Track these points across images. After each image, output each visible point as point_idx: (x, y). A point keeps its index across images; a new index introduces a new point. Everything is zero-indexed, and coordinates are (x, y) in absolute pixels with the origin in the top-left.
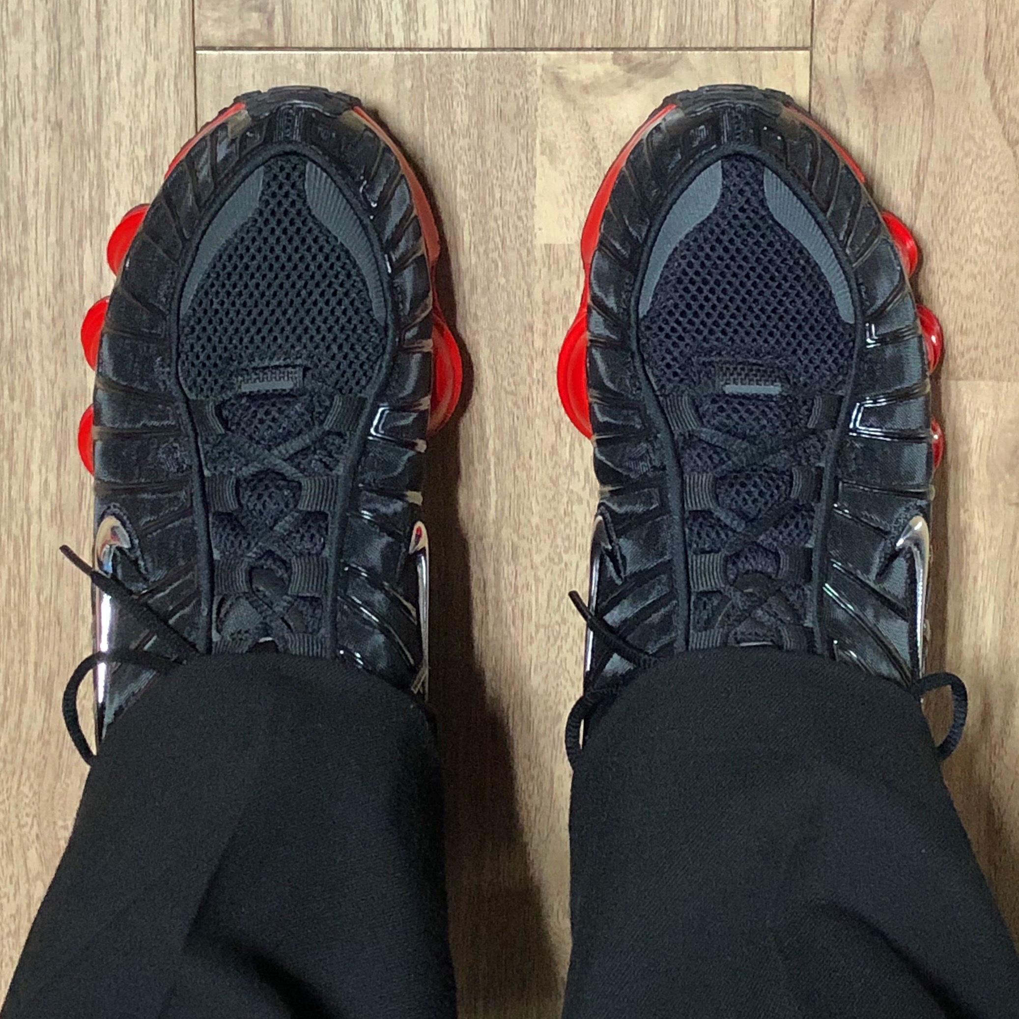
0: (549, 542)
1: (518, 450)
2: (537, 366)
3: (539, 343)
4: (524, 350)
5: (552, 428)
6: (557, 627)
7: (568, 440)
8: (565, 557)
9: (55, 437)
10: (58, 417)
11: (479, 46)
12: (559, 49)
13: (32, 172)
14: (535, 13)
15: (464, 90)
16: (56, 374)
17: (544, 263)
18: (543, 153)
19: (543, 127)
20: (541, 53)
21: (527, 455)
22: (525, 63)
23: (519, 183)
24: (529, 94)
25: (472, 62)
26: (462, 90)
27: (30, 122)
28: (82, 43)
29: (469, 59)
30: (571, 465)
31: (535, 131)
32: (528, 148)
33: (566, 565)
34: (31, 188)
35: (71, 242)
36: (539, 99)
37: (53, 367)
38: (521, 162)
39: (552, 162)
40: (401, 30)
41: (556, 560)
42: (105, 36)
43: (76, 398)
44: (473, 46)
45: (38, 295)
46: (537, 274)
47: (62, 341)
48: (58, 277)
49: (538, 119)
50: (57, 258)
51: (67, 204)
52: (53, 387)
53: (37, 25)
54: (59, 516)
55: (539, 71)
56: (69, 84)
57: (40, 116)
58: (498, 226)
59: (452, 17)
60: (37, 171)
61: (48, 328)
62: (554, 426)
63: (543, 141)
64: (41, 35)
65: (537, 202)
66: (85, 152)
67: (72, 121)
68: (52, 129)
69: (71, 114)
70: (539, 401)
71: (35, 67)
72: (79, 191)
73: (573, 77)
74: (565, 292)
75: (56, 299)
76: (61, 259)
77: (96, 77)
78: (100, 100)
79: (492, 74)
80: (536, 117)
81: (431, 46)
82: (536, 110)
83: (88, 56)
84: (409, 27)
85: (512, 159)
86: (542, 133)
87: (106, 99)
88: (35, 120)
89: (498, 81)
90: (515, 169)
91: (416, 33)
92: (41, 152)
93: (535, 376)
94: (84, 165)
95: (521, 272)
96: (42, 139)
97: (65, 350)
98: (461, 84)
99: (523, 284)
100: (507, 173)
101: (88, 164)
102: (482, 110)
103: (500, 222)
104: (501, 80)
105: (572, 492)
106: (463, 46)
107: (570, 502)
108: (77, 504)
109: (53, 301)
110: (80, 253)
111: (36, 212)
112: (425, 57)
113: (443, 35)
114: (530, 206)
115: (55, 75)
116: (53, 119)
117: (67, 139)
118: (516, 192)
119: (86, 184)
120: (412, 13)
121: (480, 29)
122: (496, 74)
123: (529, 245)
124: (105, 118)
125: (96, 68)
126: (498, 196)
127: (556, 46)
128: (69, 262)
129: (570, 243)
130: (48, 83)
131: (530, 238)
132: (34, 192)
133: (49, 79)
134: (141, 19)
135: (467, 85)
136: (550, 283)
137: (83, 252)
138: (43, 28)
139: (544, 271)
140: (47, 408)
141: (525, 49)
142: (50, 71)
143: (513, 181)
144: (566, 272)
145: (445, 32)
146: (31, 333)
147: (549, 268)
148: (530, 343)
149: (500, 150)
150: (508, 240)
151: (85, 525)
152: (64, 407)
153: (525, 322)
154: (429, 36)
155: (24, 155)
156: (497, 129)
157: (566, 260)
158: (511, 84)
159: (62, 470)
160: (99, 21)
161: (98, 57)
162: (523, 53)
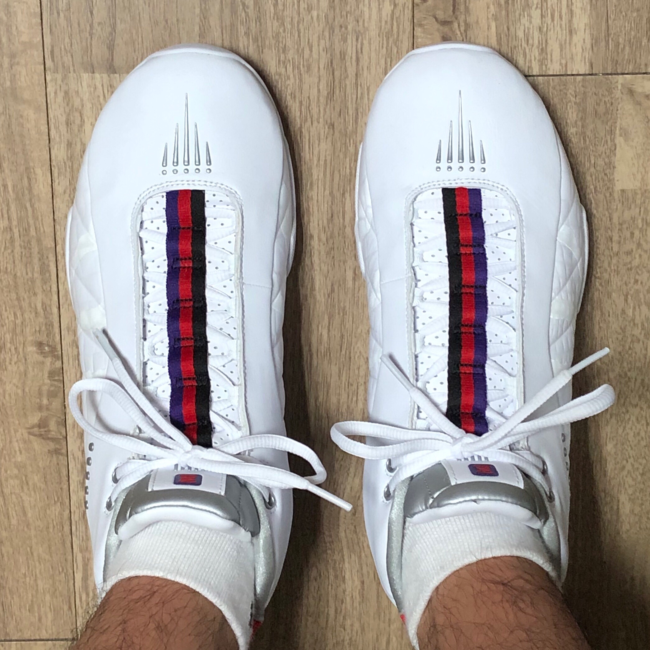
0: (619, 365)
1: (601, 311)
2: (614, 261)
3: (616, 248)
4: (607, 253)
5: (622, 298)
6: (623, 415)
7: (632, 305)
8: (629, 374)
9: (327, 308)
10: (329, 296)
11: (584, 73)
12: (633, 74)
13: (316, 152)
14: (618, 53)
15: (574, 99)
16: (328, 272)
17: (620, 200)
18: (621, 135)
19: (621, 120)
20: (621, 76)
21: (607, 315)
22: (611, 83)
23: (606, 153)
24: (613, 101)
25: (579, 82)
26: (573, 99)
27: (315, 123)
28: (347, 77)
29: (577, 81)
30: (633, 320)
31: (616, 123)
32: (612, 132)
33: (629, 378)
34: (315, 162)
35: (338, 194)
36: (619, 103)
37: (326, 267)
38: (607, 141)
39: (625, 141)
40: (537, 65)
41: (623, 376)
42: (361, 72)
43: (340, 285)
44: (580, 73)
45: (318, 225)
46: (615, 207)
47: (332, 252)
48: (330, 215)
49: (618, 116)
50: (330, 203)
51: (336, 172)
52: (326, 279)
53: (321, 67)
54: (328, 354)
55: (620, 87)
56: (339, 101)
57: (321, 120)
58: (592, 179)
59: (569, 56)
60: (319, 152)
61: (324, 244)
62: (623, 297)
63: (621, 129)
64: (322, 72)
65: (616, 164)
66: (348, 141)
67: (340, 123)
68: (329, 128)
69: (339, 119)
70: (615, 282)
71: (319, 90)
72: (343, 164)
73: (640, 90)
74: (632, 218)
75: (329, 227)
76: (332, 204)
77: (355, 97)
78: (357, 109)
79: (591, 89)
80: (617, 114)
81: (555, 74)
82: (617, 110)
83: (351, 84)
84: (542, 62)
85: (602, 139)
86: (621, 124)
87: (360, 110)
88: (319, 122)
89: (595, 94)
90: (604, 145)
91: (546, 66)
92: (321, 141)
93: (612, 268)
94: (347, 148)
95: (606, 207)
96: (322, 133)
97: (333, 257)
98: (572, 96)
99: (607, 213)
100: (599, 148)
101: (349, 148)
102: (584, 111)
103: (594, 177)
104: (597, 93)
105: (633, 335)
106: (574, 73)
107: (632, 341)
108: (339, 347)
109: (327, 228)
110: (344, 200)
111: (318, 176)
112: (551, 80)
113: (562, 67)
114: (612, 167)
115: (331, 95)
116: (329, 121)
117: (337, 134)
118: (604, 159)
119: (348, 159)
120: (544, 54)
121: (585, 62)
122: (594, 89)
123: (611, 190)
124: (359, 120)
125: (355, 91)
126: (593, 162)
127: (630, 71)
128: (337, 206)
129: (636, 188)
130: (327, 101)
131: (611, 186)
132: (317, 165)
133: (327, 98)
134: (383, 62)
135: (576, 96)
136: (623, 213)
137: (345, 199)
138: (324, 68)
139: (620, 206)
140: (322, 291)
141: (611, 74)
142: (328, 94)
143: (602, 153)
144: (633, 206)
145: (564, 65)
146: (313, 247)
147: (623, 204)
148: (610, 248)
149: (595, 134)
150: (598, 187)
151: (344, 359)
152: (333, 290)
153: (608, 236)
154: (555, 68)
155: (311, 143)
156: (593, 122)
157: (633, 198)
158: (602, 95)
159: (331, 327)
160: (358, 64)
161: (356, 84)
162: (610, 76)
